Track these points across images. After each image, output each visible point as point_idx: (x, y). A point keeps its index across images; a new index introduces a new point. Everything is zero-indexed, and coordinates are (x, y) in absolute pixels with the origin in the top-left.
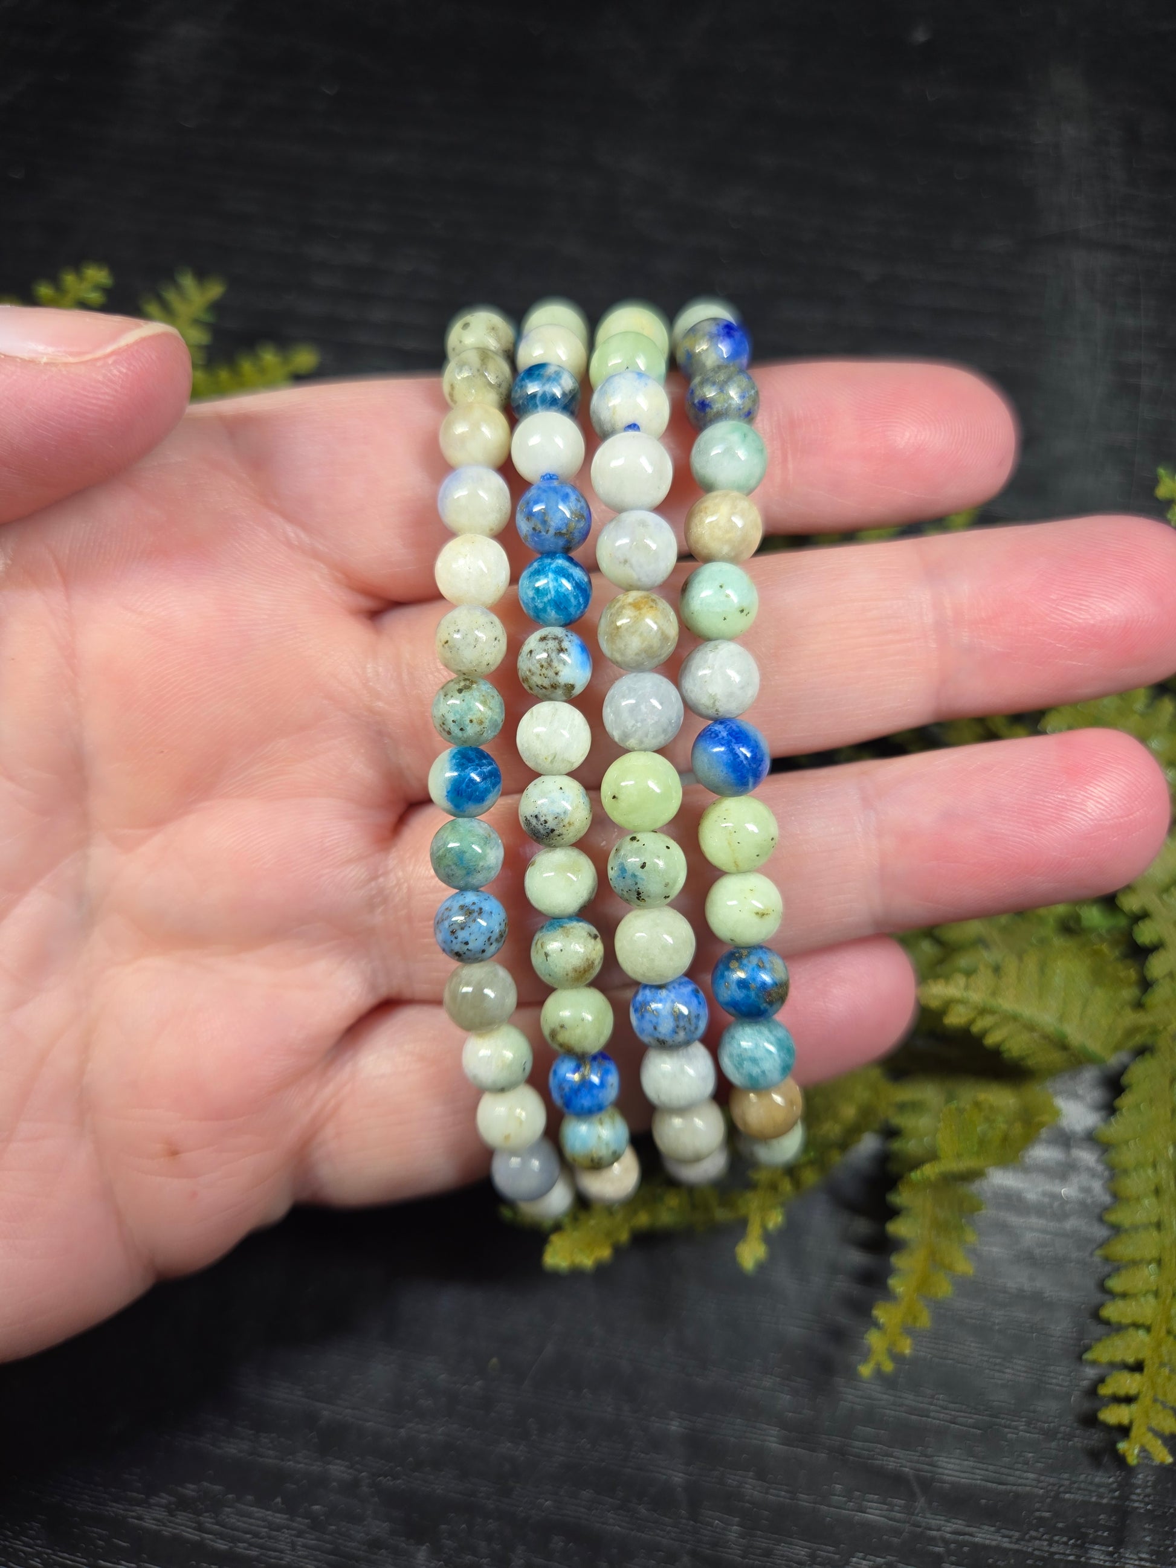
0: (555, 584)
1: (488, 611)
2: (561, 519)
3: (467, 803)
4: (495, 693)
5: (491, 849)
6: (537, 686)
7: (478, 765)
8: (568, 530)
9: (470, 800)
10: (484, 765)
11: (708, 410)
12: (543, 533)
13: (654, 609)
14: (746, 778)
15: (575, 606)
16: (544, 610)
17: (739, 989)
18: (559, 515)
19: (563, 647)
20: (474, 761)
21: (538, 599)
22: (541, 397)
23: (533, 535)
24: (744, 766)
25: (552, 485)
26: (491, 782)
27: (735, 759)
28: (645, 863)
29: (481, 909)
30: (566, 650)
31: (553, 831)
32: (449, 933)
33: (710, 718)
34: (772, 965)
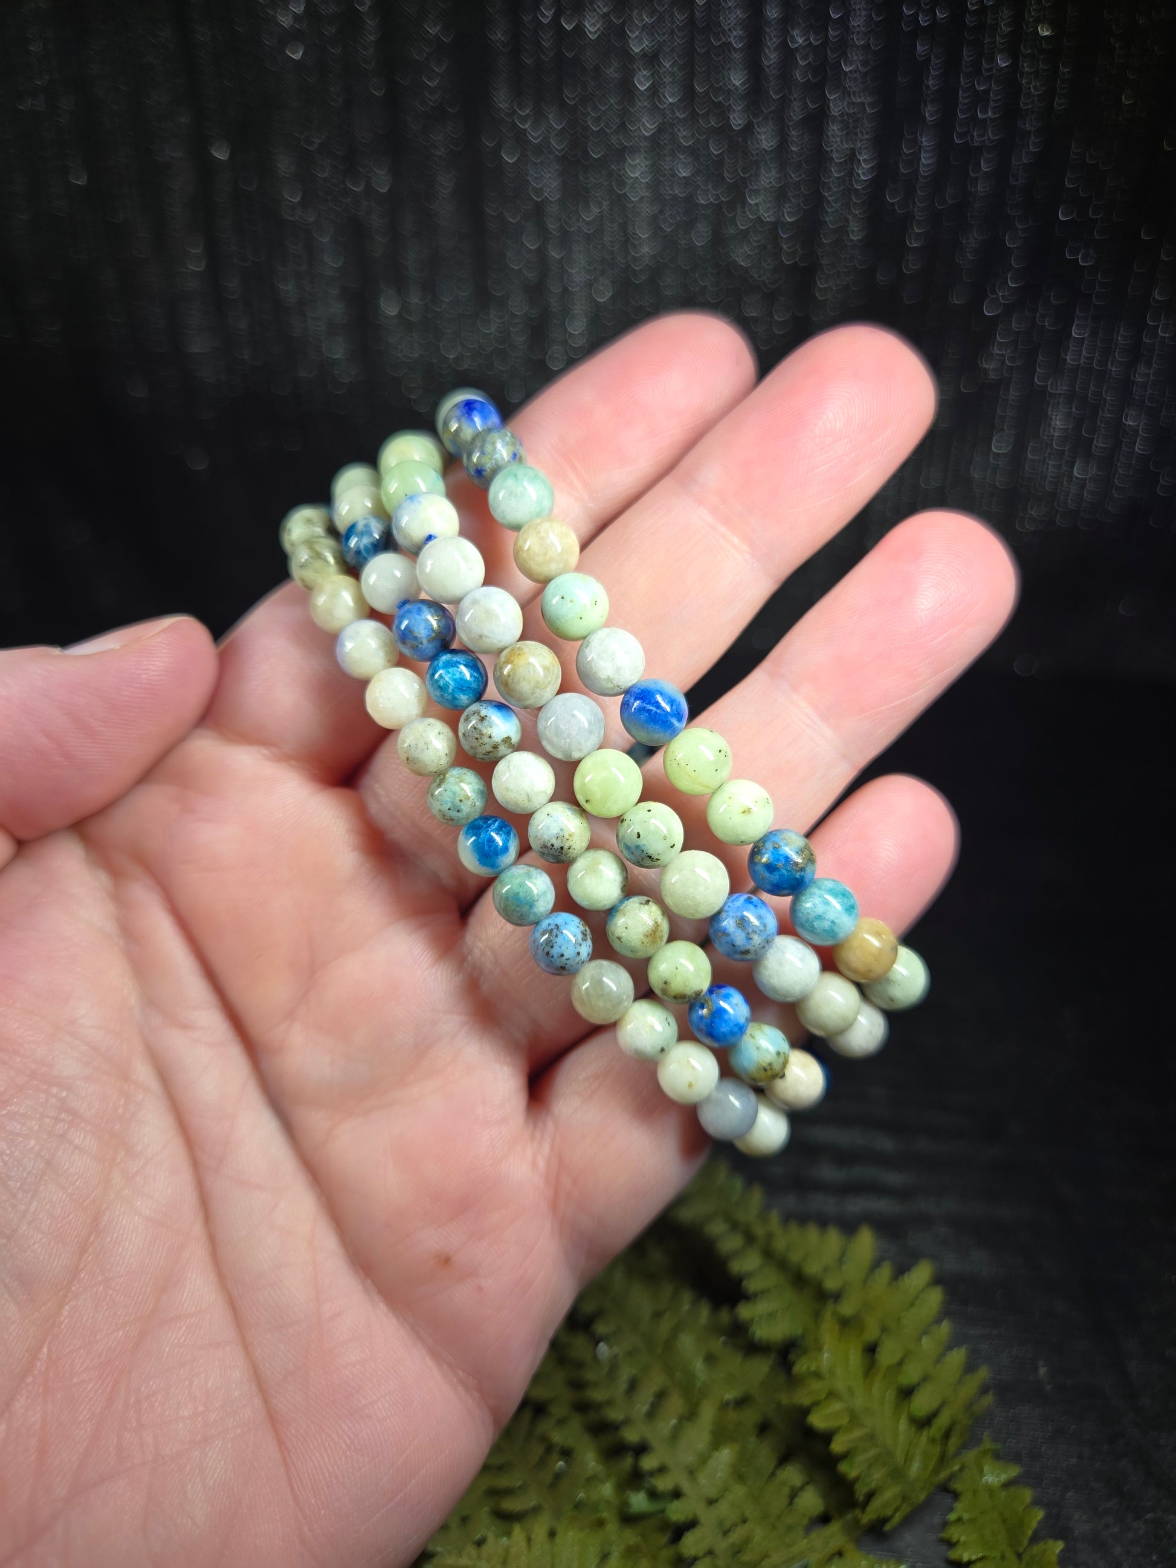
0: (449, 675)
1: (423, 719)
2: (425, 629)
3: (497, 858)
4: (465, 770)
5: (536, 878)
6: (484, 754)
7: (487, 827)
8: (435, 633)
9: (497, 855)
10: (490, 825)
11: (484, 473)
12: (420, 646)
13: (522, 654)
14: (668, 721)
15: (474, 681)
16: (454, 698)
17: (771, 874)
19: (482, 716)
20: (482, 827)
21: (445, 694)
22: (364, 550)
23: (414, 652)
24: (660, 714)
26: (504, 832)
27: (650, 714)
28: (638, 833)
29: (557, 925)
30: (486, 716)
31: (562, 848)
32: (546, 957)
33: (621, 694)
34: (785, 841)
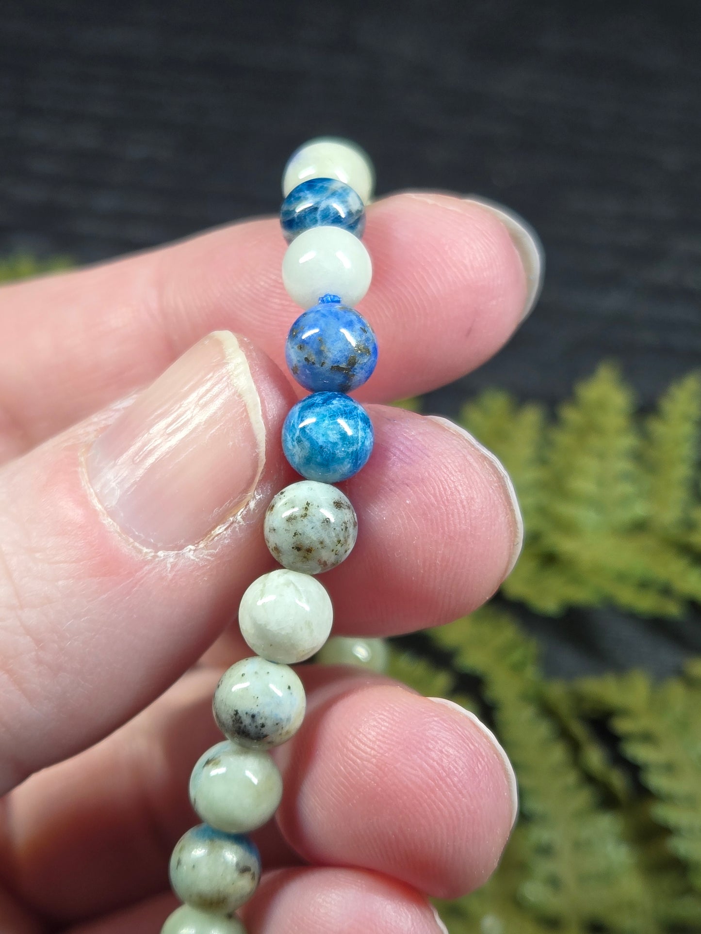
12: (318, 366)
18: (339, 345)
21: (343, 446)
23: (304, 366)
25: (333, 310)
